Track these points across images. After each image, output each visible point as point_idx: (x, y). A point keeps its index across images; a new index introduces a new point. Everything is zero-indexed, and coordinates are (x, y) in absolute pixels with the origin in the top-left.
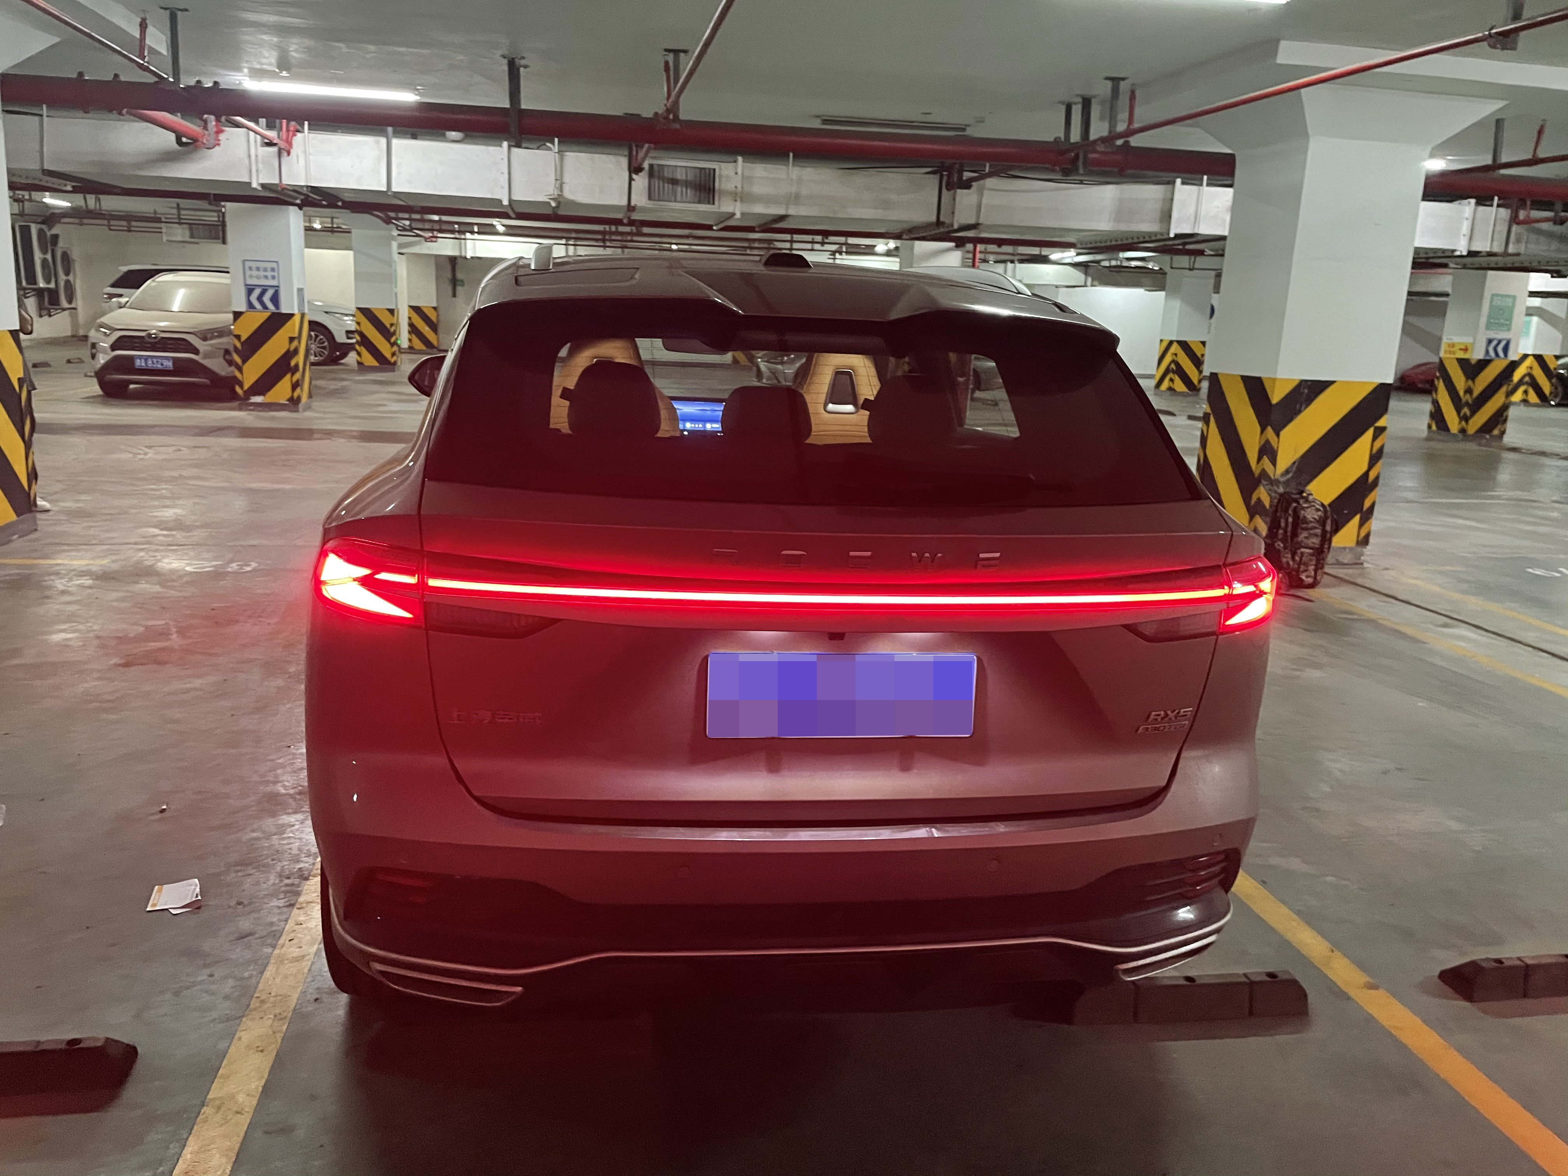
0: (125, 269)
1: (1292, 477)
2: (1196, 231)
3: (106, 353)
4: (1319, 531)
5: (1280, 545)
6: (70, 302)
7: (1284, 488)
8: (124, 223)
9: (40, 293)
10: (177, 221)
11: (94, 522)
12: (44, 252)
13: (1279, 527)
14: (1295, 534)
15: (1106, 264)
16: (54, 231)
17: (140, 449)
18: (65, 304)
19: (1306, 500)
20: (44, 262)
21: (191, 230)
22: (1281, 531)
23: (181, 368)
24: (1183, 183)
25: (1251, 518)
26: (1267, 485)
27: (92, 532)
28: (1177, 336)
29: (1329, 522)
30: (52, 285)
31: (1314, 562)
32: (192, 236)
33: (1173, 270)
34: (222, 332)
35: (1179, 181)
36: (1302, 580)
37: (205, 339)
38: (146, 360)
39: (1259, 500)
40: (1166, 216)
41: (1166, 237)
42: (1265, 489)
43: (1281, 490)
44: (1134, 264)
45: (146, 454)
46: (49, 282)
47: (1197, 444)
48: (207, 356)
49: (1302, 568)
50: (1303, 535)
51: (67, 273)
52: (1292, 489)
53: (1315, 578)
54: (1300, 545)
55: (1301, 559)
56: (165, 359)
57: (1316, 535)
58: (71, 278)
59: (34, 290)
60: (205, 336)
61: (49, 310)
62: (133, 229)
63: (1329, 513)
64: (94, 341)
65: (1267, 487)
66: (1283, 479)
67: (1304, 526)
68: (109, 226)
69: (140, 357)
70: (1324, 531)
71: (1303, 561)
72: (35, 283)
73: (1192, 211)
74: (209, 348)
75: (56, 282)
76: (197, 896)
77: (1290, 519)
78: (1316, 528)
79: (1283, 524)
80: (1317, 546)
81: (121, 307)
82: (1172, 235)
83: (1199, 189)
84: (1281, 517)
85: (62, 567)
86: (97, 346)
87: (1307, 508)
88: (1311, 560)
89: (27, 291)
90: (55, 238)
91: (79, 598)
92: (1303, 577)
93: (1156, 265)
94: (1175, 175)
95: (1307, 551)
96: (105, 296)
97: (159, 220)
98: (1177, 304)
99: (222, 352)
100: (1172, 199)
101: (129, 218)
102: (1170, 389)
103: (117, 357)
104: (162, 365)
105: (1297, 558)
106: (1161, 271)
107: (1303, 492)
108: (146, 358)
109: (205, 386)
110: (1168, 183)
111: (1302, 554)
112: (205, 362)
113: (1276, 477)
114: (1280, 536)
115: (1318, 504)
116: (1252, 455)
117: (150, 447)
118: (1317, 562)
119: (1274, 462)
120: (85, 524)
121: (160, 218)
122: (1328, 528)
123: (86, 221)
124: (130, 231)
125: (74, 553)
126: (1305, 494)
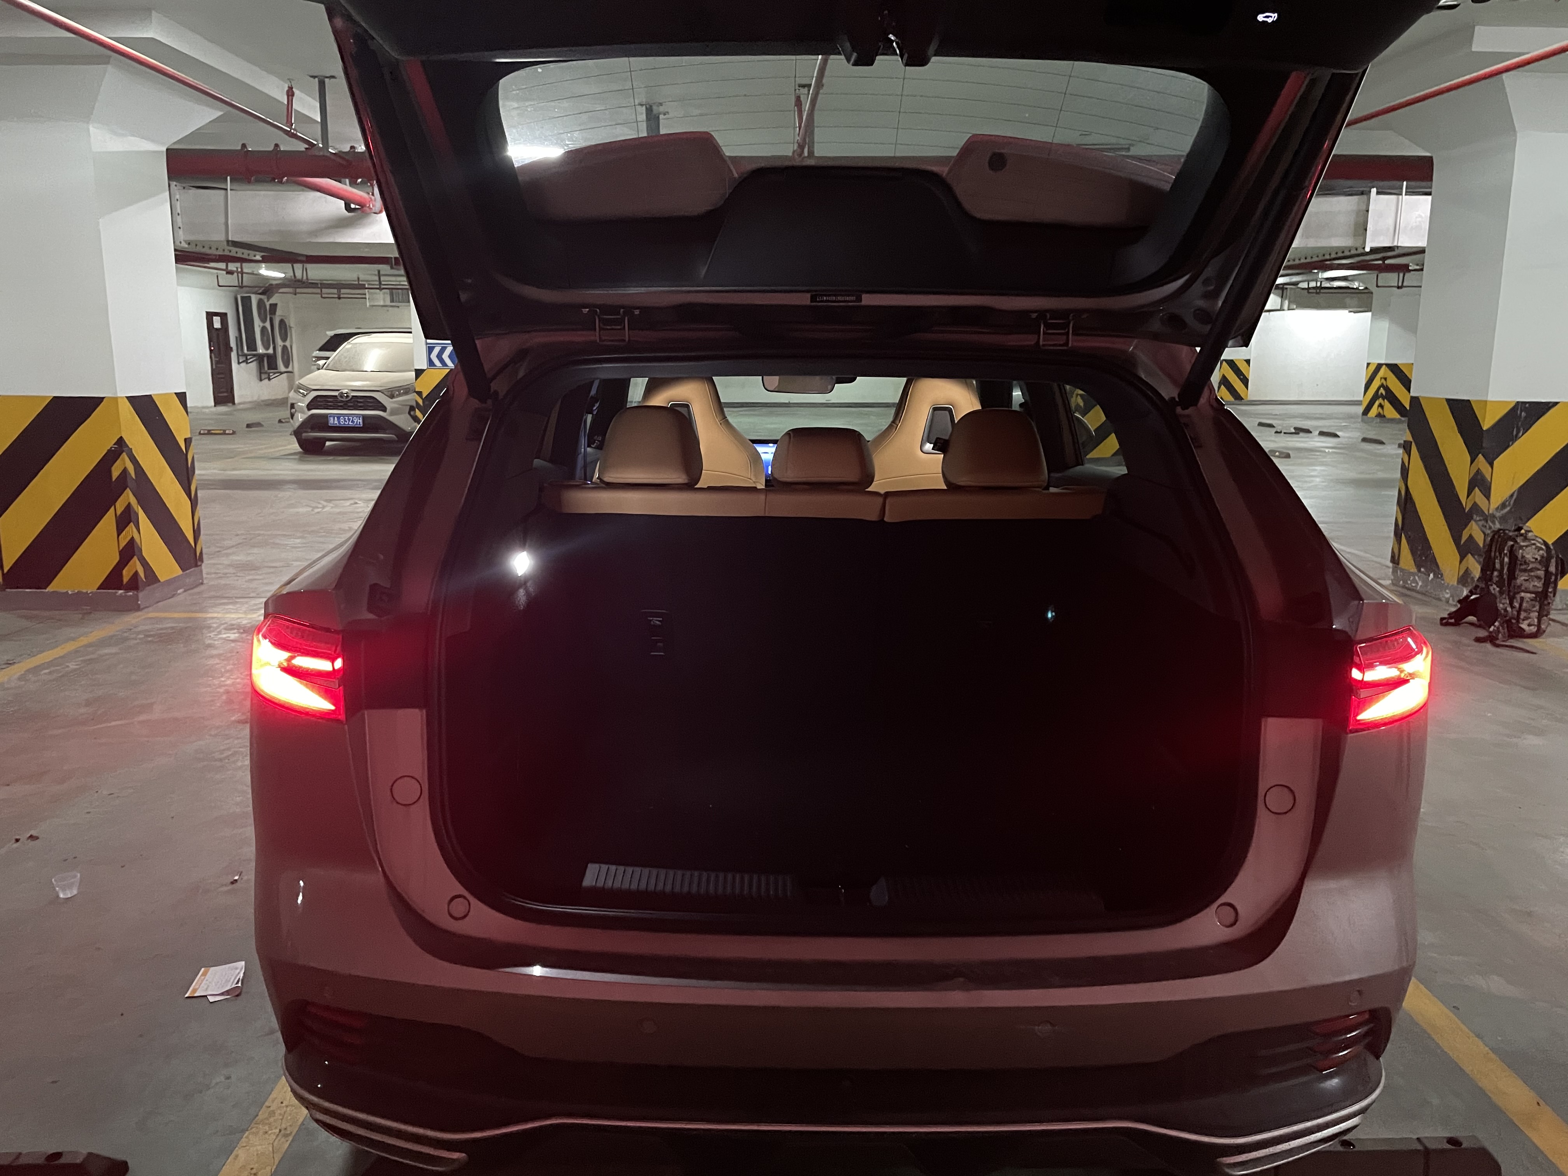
0: (331, 333)
1: (1510, 512)
2: (1395, 244)
3: (303, 412)
4: (1541, 573)
5: (1494, 589)
6: (287, 366)
7: (1500, 523)
8: (335, 291)
9: (260, 358)
10: (378, 287)
11: (258, 575)
12: (264, 320)
13: (1494, 569)
14: (1512, 576)
15: (1304, 285)
16: (272, 301)
17: (319, 503)
18: (282, 368)
19: (1526, 539)
20: (263, 330)
21: (392, 295)
22: (1496, 573)
23: (370, 425)
24: (1378, 193)
25: (1462, 558)
26: (1480, 520)
27: (254, 585)
28: (1385, 360)
29: (1553, 561)
30: (271, 351)
31: (1537, 608)
32: (392, 301)
33: (1380, 289)
34: (407, 390)
35: (1374, 190)
36: (1524, 630)
37: (392, 396)
38: (339, 418)
39: (1471, 536)
40: (1361, 228)
41: (1360, 251)
42: (1478, 525)
43: (1498, 526)
44: (1336, 284)
45: (324, 507)
46: (267, 348)
47: (1398, 475)
48: (394, 412)
49: (1523, 615)
50: (1521, 579)
51: (284, 339)
52: (1511, 526)
53: (1539, 626)
54: (1519, 589)
55: (1521, 605)
56: (355, 416)
57: (1538, 578)
58: (288, 344)
59: (254, 355)
60: (391, 393)
61: (269, 374)
62: (342, 296)
63: (1553, 552)
64: (294, 402)
65: (1481, 523)
66: (1498, 514)
67: (1523, 567)
68: (321, 294)
69: (334, 415)
70: (1547, 573)
71: (1523, 608)
72: (256, 350)
73: (1391, 222)
74: (396, 406)
75: (274, 349)
76: (237, 983)
77: (1506, 560)
78: (1539, 570)
79: (1498, 566)
80: (1540, 590)
81: (319, 369)
82: (1367, 249)
83: (1398, 199)
84: (1495, 558)
85: (214, 621)
86: (295, 405)
87: (1527, 546)
88: (1534, 606)
89: (248, 357)
90: (274, 307)
91: (221, 652)
92: (1524, 626)
93: (1361, 284)
94: (1368, 183)
95: (1529, 595)
96: (314, 359)
97: (363, 287)
98: (1385, 324)
99: (408, 408)
100: (1368, 211)
101: (339, 286)
102: (1380, 416)
103: (312, 415)
104: (353, 421)
105: (1516, 605)
106: (1366, 291)
107: (1521, 528)
108: (339, 416)
109: (390, 441)
110: (1362, 193)
111: (1522, 599)
112: (392, 419)
113: (1491, 512)
114: (1495, 579)
115: (1539, 542)
116: (1461, 487)
117: (329, 501)
118: (1540, 607)
119: (1487, 495)
120: (248, 578)
121: (365, 285)
122: (1552, 569)
123: (298, 290)
124: (339, 298)
125: (231, 607)
126: (1523, 531)
